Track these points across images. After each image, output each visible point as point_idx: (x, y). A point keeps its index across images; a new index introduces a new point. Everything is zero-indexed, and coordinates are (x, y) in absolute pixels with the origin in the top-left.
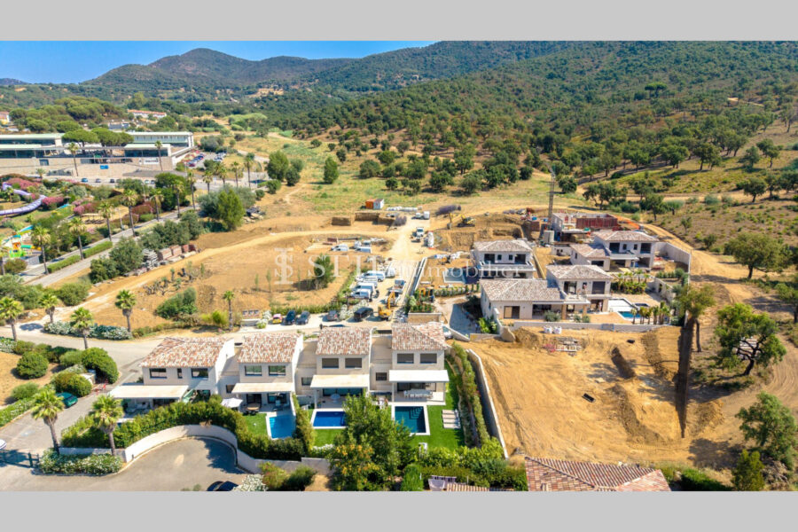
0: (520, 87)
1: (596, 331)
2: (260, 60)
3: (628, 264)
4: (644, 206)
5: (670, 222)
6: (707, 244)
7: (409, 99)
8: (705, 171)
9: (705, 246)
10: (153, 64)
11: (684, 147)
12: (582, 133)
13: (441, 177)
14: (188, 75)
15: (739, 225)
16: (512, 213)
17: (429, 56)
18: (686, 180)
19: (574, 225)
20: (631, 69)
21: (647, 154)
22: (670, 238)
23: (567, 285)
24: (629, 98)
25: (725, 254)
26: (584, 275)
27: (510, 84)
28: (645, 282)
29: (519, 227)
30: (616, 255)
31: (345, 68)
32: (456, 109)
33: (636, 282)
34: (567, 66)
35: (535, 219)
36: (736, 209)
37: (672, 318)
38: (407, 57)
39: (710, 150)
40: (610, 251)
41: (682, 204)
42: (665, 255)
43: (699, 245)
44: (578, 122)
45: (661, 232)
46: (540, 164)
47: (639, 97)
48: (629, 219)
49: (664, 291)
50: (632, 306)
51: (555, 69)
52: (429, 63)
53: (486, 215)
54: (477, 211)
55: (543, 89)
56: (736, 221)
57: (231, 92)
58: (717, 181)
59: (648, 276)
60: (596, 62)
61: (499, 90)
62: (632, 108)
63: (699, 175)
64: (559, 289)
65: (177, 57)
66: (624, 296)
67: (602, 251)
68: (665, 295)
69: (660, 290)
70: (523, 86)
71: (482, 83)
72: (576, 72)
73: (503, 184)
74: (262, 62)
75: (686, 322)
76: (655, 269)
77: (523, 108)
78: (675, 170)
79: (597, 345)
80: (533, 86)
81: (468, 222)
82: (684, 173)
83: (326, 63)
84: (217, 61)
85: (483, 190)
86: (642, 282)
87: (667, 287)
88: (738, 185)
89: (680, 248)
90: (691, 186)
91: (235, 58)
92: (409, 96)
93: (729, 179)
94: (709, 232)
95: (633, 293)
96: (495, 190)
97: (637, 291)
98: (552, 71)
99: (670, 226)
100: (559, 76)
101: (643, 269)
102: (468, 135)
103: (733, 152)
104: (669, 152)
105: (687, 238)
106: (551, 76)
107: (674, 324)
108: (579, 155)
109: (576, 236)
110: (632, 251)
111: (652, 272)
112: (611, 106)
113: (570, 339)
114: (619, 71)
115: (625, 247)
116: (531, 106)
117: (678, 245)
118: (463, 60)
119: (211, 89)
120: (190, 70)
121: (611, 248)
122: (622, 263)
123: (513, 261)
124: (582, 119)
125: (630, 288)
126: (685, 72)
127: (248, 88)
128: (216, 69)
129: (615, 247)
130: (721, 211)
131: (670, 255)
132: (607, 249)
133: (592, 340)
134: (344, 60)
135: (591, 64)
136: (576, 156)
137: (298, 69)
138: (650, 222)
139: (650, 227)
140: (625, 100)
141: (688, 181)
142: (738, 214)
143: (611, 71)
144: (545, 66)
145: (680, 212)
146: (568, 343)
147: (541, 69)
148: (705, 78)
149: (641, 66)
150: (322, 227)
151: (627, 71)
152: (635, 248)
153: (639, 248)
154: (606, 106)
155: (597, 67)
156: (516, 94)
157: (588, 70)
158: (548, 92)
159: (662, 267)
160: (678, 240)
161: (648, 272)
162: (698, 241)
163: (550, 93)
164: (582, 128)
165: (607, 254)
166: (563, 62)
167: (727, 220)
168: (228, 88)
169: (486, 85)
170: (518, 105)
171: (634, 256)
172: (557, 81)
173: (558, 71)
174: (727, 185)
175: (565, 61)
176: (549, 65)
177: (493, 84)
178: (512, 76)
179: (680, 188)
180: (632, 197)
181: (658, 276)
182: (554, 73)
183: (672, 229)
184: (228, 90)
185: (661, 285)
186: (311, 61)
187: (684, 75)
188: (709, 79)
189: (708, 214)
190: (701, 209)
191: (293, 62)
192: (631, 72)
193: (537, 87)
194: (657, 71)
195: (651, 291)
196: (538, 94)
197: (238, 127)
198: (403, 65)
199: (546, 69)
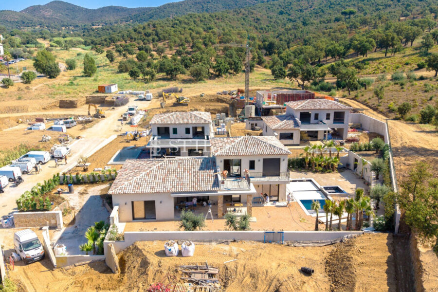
0: (259, 17)
1: (256, 244)
2: (96, 9)
3: (320, 136)
4: (339, 85)
5: (362, 95)
6: (402, 113)
7: (178, 22)
8: (389, 57)
9: (399, 116)
10: (23, 11)
11: (371, 39)
12: (298, 44)
13: (174, 67)
14: (45, 18)
15: (429, 95)
16: (225, 93)
17: (205, 4)
18: (374, 65)
19: (275, 102)
20: (333, 6)
21: (342, 47)
22: (363, 109)
23: (227, 164)
24: (330, 20)
25: (421, 123)
26: (252, 150)
27: (252, 16)
28: (338, 157)
29: (228, 106)
30: (307, 125)
31: (150, 12)
32: (210, 28)
33: (326, 157)
34: (292, 6)
35: (243, 97)
36: (422, 82)
37: (373, 219)
38: (190, 4)
39: (393, 39)
40: (299, 121)
41: (372, 82)
42: (358, 127)
43: (393, 115)
44: (295, 37)
45: (355, 105)
46: (263, 62)
47: (337, 20)
48: (326, 96)
49: (360, 168)
50: (320, 190)
51: (284, 8)
52: (205, 8)
53: (201, 96)
54: (196, 93)
55: (274, 20)
56: (426, 91)
57: (73, 28)
58: (401, 63)
59: (340, 150)
60: (311, 3)
61: (244, 19)
62: (333, 27)
63: (384, 60)
64: (216, 171)
65: (39, 6)
66: (310, 175)
67: (291, 122)
68: (362, 173)
69: (356, 166)
70: (262, 17)
71: (234, 15)
72: (298, 10)
73: (227, 74)
74: (98, 9)
75: (397, 225)
76: (349, 141)
77: (260, 30)
78: (365, 58)
79: (248, 280)
80: (268, 17)
81: (181, 102)
82: (372, 60)
83: (139, 10)
84: (67, 9)
85: (210, 78)
86: (333, 157)
87: (364, 163)
88: (418, 65)
89: (374, 118)
90: (378, 68)
91: (79, 7)
92: (178, 20)
93: (410, 62)
94: (401, 102)
95: (322, 172)
96: (221, 79)
97: (327, 168)
98: (282, 9)
99: (363, 99)
100: (287, 13)
101: (337, 142)
102: (213, 43)
103: (409, 43)
104: (359, 44)
105: (381, 108)
106: (281, 13)
107: (378, 229)
108: (292, 54)
109: (273, 110)
110: (325, 121)
111: (345, 144)
112: (319, 26)
113: (204, 269)
114: (326, 8)
115: (316, 117)
116: (265, 29)
117: (371, 115)
118: (227, 7)
119: (59, 26)
120: (47, 14)
121: (301, 119)
122: (314, 135)
123: (191, 135)
124: (299, 35)
125: (320, 165)
126: (368, 5)
127: (84, 26)
128: (67, 15)
129: (305, 117)
130: (409, 84)
131: (363, 127)
132: (298, 120)
133: (240, 269)
134: (151, 8)
135: (307, 5)
136: (290, 55)
137: (121, 14)
138: (344, 97)
139: (344, 100)
140: (328, 22)
141: (375, 65)
142: (425, 85)
143: (320, 8)
144: (277, 6)
145: (371, 87)
146: (197, 277)
147: (275, 8)
148: (381, 7)
149: (339, 4)
150: (44, 109)
151: (330, 7)
152: (328, 118)
153: (332, 117)
154: (315, 26)
155: (311, 7)
156: (256, 22)
157: (305, 9)
158: (278, 21)
159: (357, 138)
160: (371, 111)
161: (342, 144)
162: (391, 111)
163: (279, 21)
164: (298, 40)
165: (296, 124)
166: (289, 4)
167: (416, 91)
168: (71, 26)
169: (236, 16)
170: (256, 28)
171: (327, 126)
172: (285, 16)
173: (286, 9)
174: (409, 66)
175: (290, 3)
176: (280, 6)
177: (241, 15)
178: (255, 12)
179: (370, 71)
180: (330, 80)
181: (353, 149)
182: (283, 10)
183: (365, 101)
184: (71, 27)
185: (356, 160)
186: (130, 9)
187: (368, 6)
188: (383, 8)
189: (398, 87)
190: (390, 83)
191: (118, 10)
192: (333, 8)
193: (271, 18)
194: (349, 6)
195: (345, 168)
196: (271, 22)
197: (55, 44)
198: (188, 10)
199: (278, 9)
